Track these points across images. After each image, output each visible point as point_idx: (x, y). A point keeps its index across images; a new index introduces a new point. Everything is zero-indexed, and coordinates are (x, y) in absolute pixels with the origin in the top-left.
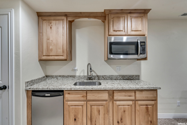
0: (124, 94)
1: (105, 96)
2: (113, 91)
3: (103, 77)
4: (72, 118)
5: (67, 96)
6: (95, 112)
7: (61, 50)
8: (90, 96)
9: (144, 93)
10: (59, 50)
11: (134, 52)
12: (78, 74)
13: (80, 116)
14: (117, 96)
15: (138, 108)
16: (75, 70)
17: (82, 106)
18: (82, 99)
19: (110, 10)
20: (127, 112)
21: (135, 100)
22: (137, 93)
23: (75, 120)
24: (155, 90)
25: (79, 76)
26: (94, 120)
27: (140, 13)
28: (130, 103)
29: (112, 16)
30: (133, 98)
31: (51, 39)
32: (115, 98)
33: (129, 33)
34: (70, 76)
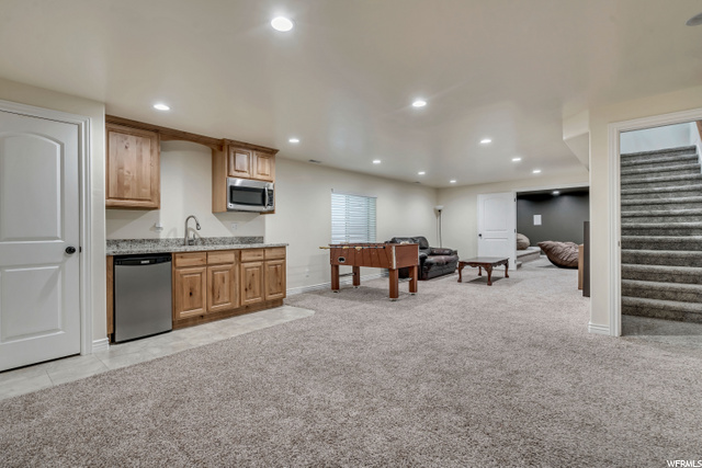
0: (252, 253)
1: (231, 257)
2: (240, 251)
3: (210, 240)
4: (187, 292)
5: (179, 262)
6: (218, 280)
7: (148, 191)
8: (212, 259)
9: (274, 250)
10: (144, 190)
11: (260, 202)
12: (163, 235)
13: (197, 288)
14: (245, 257)
15: (267, 269)
16: (157, 228)
17: (201, 273)
18: (202, 263)
19: (232, 141)
20: (255, 276)
21: (264, 260)
22: (267, 251)
23: (191, 294)
24: (283, 247)
25: (168, 240)
26: (216, 291)
27: (267, 152)
28: (259, 264)
29: (235, 149)
30: (262, 258)
31: (127, 168)
32: (243, 259)
33: (255, 176)
34: (149, 240)
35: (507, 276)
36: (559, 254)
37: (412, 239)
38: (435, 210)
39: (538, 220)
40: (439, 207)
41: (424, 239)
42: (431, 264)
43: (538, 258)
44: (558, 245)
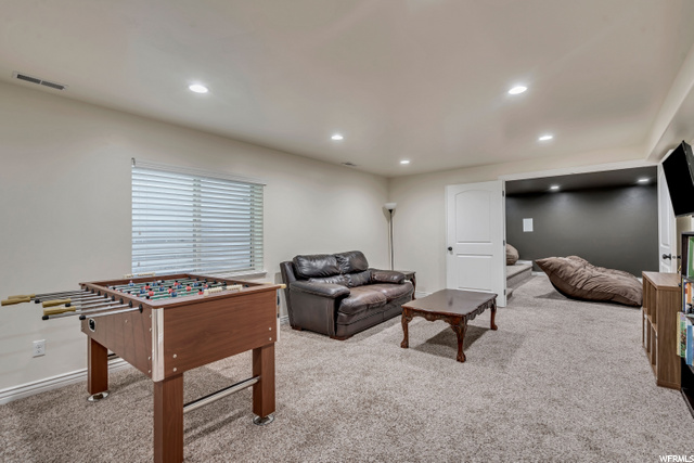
35: (494, 327)
36: (569, 278)
37: (336, 257)
38: (384, 208)
39: (528, 225)
40: (391, 205)
41: (360, 255)
42: (354, 310)
43: (530, 277)
44: (567, 265)
